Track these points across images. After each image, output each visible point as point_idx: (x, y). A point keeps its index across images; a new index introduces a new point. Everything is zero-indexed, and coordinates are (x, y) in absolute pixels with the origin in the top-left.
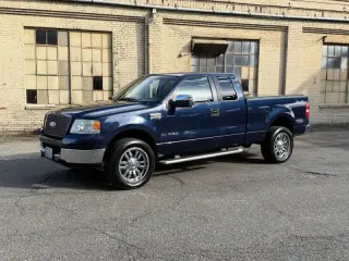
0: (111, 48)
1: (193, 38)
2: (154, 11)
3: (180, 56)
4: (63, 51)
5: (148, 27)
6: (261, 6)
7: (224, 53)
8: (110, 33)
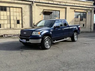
0: (22, 12)
1: (44, 10)
2: (34, 2)
3: (40, 15)
4: (8, 13)
5: (32, 7)
6: (60, 2)
7: (51, 14)
8: (21, 8)
